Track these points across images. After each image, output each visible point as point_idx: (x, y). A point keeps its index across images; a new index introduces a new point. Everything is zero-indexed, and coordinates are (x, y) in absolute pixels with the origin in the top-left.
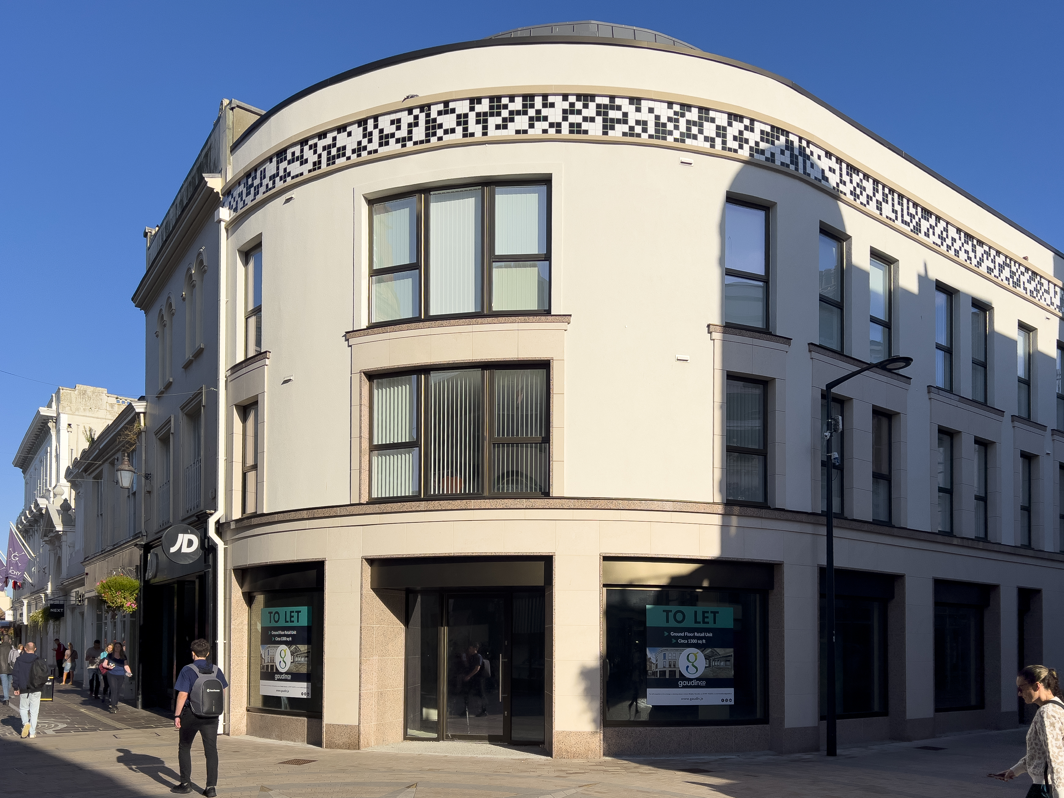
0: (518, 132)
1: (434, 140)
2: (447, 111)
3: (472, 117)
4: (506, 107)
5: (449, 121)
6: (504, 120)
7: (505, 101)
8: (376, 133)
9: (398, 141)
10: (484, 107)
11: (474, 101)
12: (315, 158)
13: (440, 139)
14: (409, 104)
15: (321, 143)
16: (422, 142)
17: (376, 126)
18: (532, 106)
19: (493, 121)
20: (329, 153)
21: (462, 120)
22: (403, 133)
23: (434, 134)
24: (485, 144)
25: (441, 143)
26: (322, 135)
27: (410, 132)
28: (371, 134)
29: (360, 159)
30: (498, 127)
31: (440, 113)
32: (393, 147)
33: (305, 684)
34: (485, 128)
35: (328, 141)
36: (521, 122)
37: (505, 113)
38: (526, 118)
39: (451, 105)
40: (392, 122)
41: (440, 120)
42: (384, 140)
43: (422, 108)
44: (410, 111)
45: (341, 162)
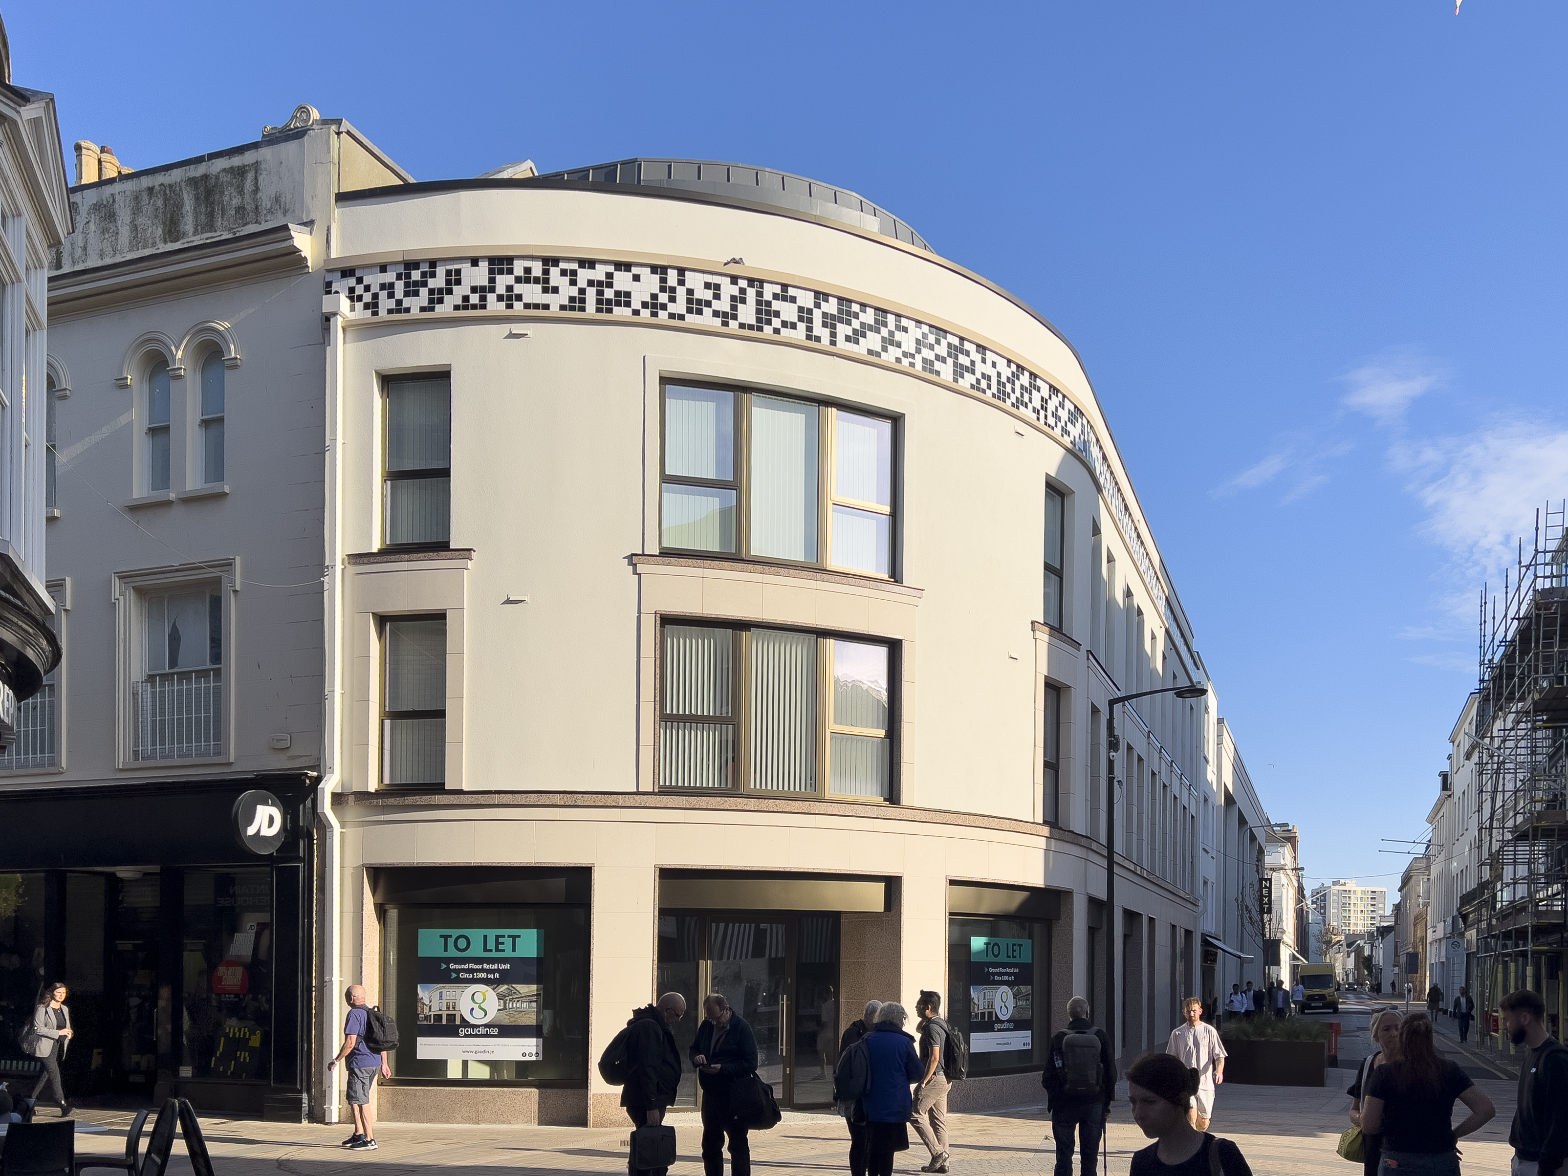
0: (870, 352)
1: (768, 330)
2: (784, 296)
3: (817, 315)
4: (856, 316)
5: (789, 312)
6: (855, 331)
7: (855, 308)
8: (681, 292)
9: (716, 314)
10: (831, 307)
11: (820, 296)
12: (574, 291)
13: (777, 331)
14: (734, 270)
15: (584, 275)
16: (751, 327)
17: (681, 282)
18: (885, 325)
19: (843, 330)
20: (600, 293)
21: (805, 315)
22: (723, 305)
23: (769, 322)
24: (833, 356)
25: (776, 337)
26: (590, 264)
27: (734, 308)
28: (673, 290)
29: (654, 320)
30: (848, 339)
31: (776, 296)
32: (707, 319)
33: (533, 1041)
34: (833, 335)
35: (599, 273)
36: (873, 341)
37: (856, 324)
38: (878, 337)
39: (791, 292)
40: (707, 286)
41: (776, 305)
42: (695, 306)
43: (751, 282)
44: (734, 280)
45: (621, 312)
